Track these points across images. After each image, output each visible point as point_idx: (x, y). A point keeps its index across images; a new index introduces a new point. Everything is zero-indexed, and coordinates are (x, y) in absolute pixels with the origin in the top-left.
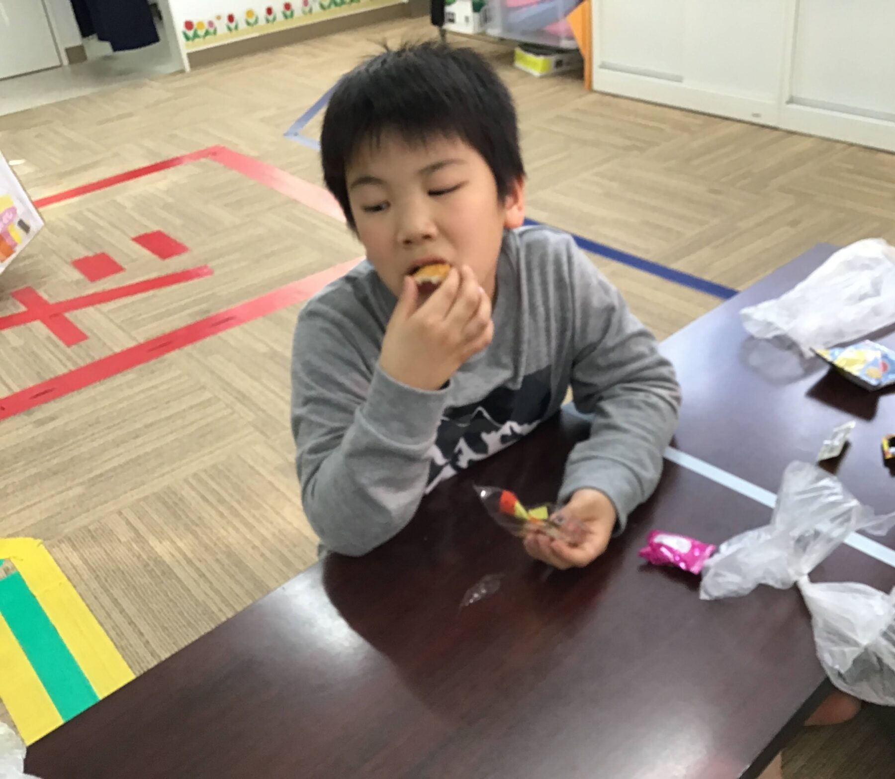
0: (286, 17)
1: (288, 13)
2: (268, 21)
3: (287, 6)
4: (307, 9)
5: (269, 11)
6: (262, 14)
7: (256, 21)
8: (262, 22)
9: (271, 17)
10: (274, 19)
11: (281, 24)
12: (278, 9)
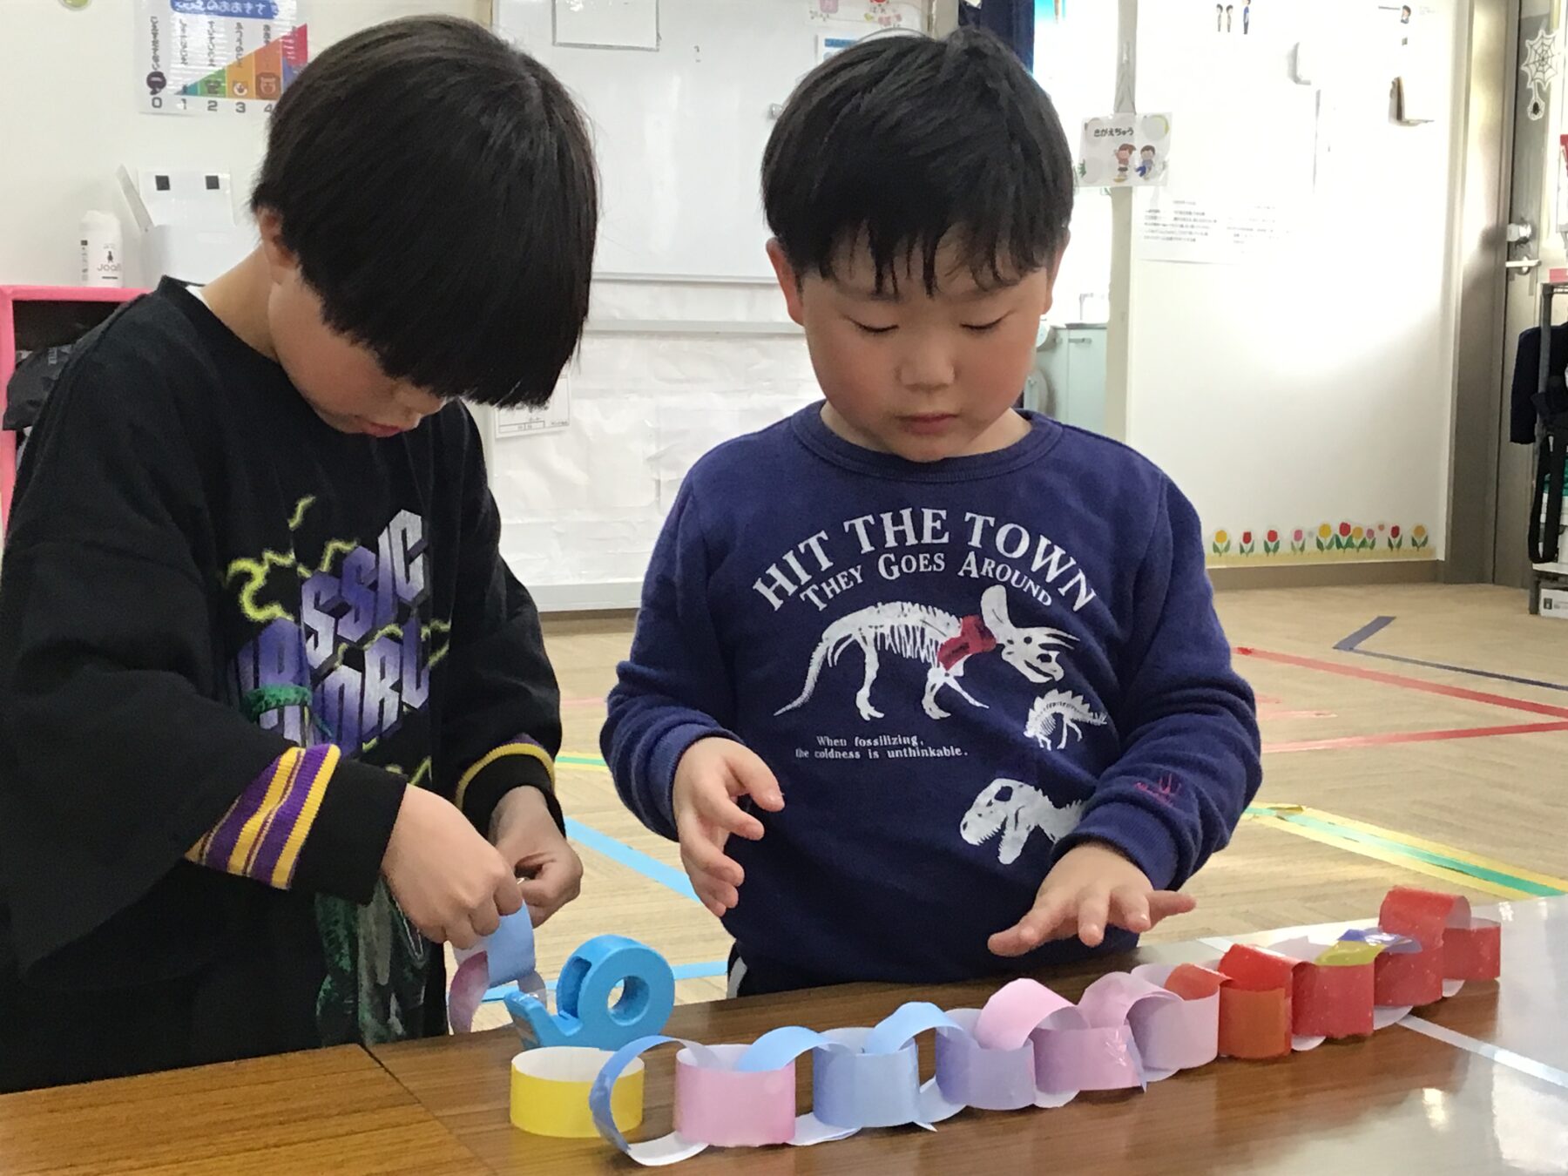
0: (1267, 549)
1: (1271, 545)
2: (1242, 550)
3: (1272, 535)
4: (1298, 544)
5: (1247, 537)
6: (1236, 539)
7: (1227, 549)
8: (1235, 549)
9: (1247, 547)
10: (1252, 549)
11: (1258, 558)
12: (1259, 537)
